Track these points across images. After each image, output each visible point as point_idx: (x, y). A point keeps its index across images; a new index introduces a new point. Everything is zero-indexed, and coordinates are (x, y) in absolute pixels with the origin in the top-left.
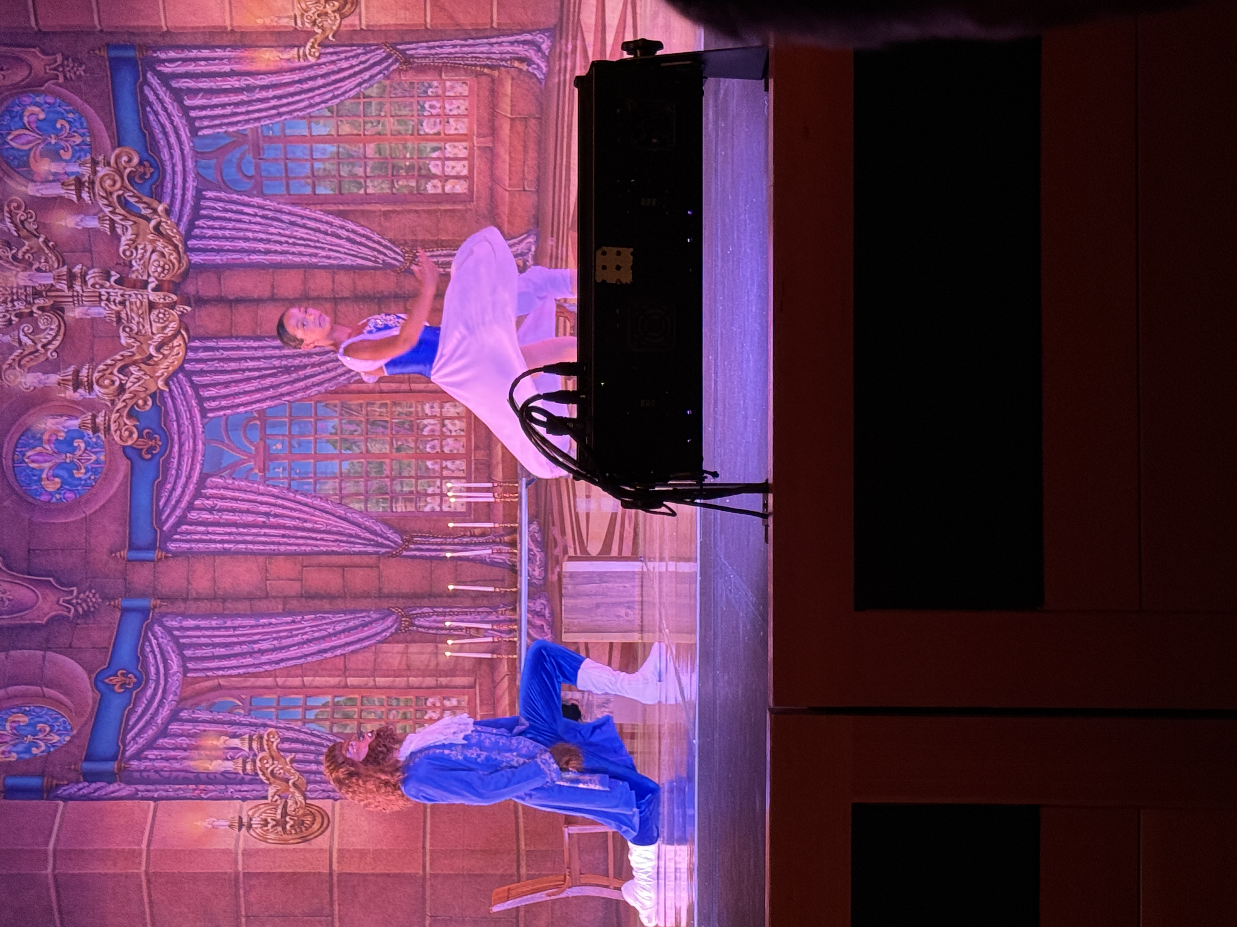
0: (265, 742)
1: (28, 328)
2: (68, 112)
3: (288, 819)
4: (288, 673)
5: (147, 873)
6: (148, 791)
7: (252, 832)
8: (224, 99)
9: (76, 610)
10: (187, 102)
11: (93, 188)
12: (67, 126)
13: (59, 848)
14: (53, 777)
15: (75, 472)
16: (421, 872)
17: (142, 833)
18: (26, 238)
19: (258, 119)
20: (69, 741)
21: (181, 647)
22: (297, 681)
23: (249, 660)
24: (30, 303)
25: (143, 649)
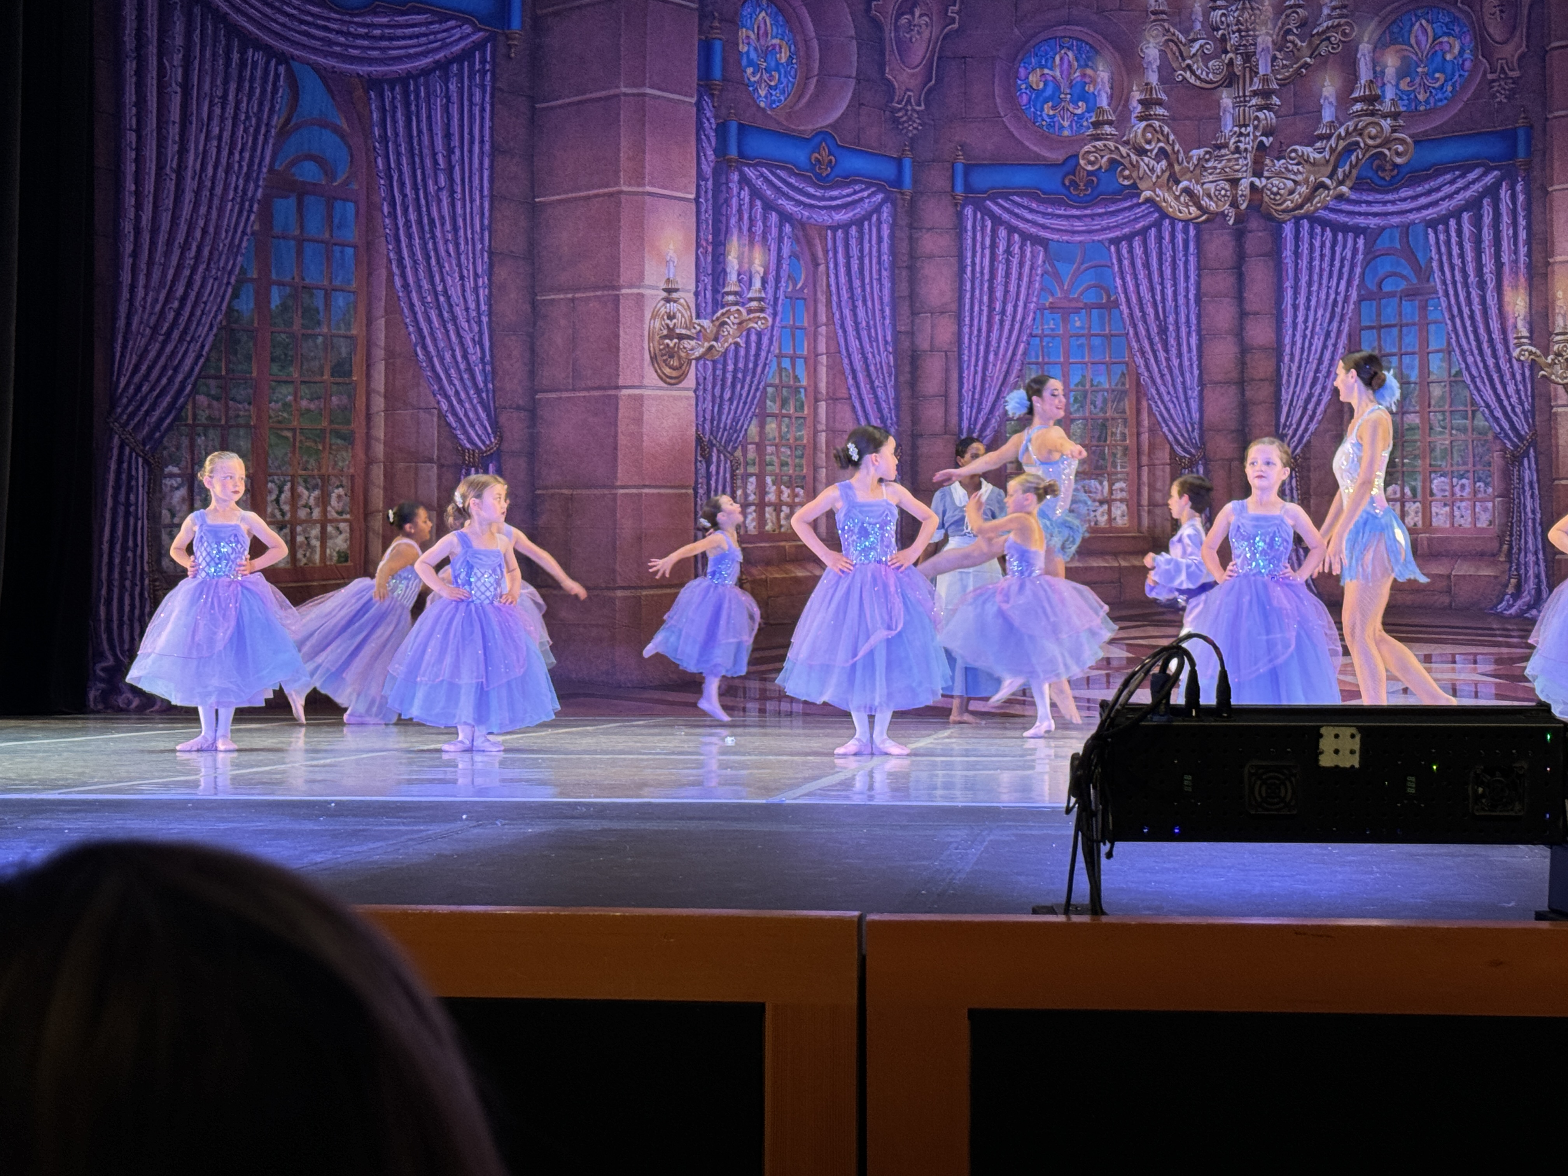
0: (757, 314)
1: (1209, 49)
2: (1454, 86)
3: (676, 340)
4: (831, 338)
5: (621, 192)
6: (706, 192)
7: (662, 302)
8: (1470, 256)
9: (900, 109)
10: (1466, 216)
11: (1366, 115)
12: (1437, 85)
13: (647, 99)
14: (721, 91)
15: (1050, 104)
16: (618, 483)
17: (663, 187)
18: (1310, 43)
19: (1447, 295)
20: (759, 107)
21: (859, 222)
22: (822, 347)
23: (845, 295)
24: (1237, 49)
25: (856, 182)
